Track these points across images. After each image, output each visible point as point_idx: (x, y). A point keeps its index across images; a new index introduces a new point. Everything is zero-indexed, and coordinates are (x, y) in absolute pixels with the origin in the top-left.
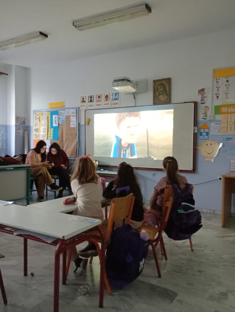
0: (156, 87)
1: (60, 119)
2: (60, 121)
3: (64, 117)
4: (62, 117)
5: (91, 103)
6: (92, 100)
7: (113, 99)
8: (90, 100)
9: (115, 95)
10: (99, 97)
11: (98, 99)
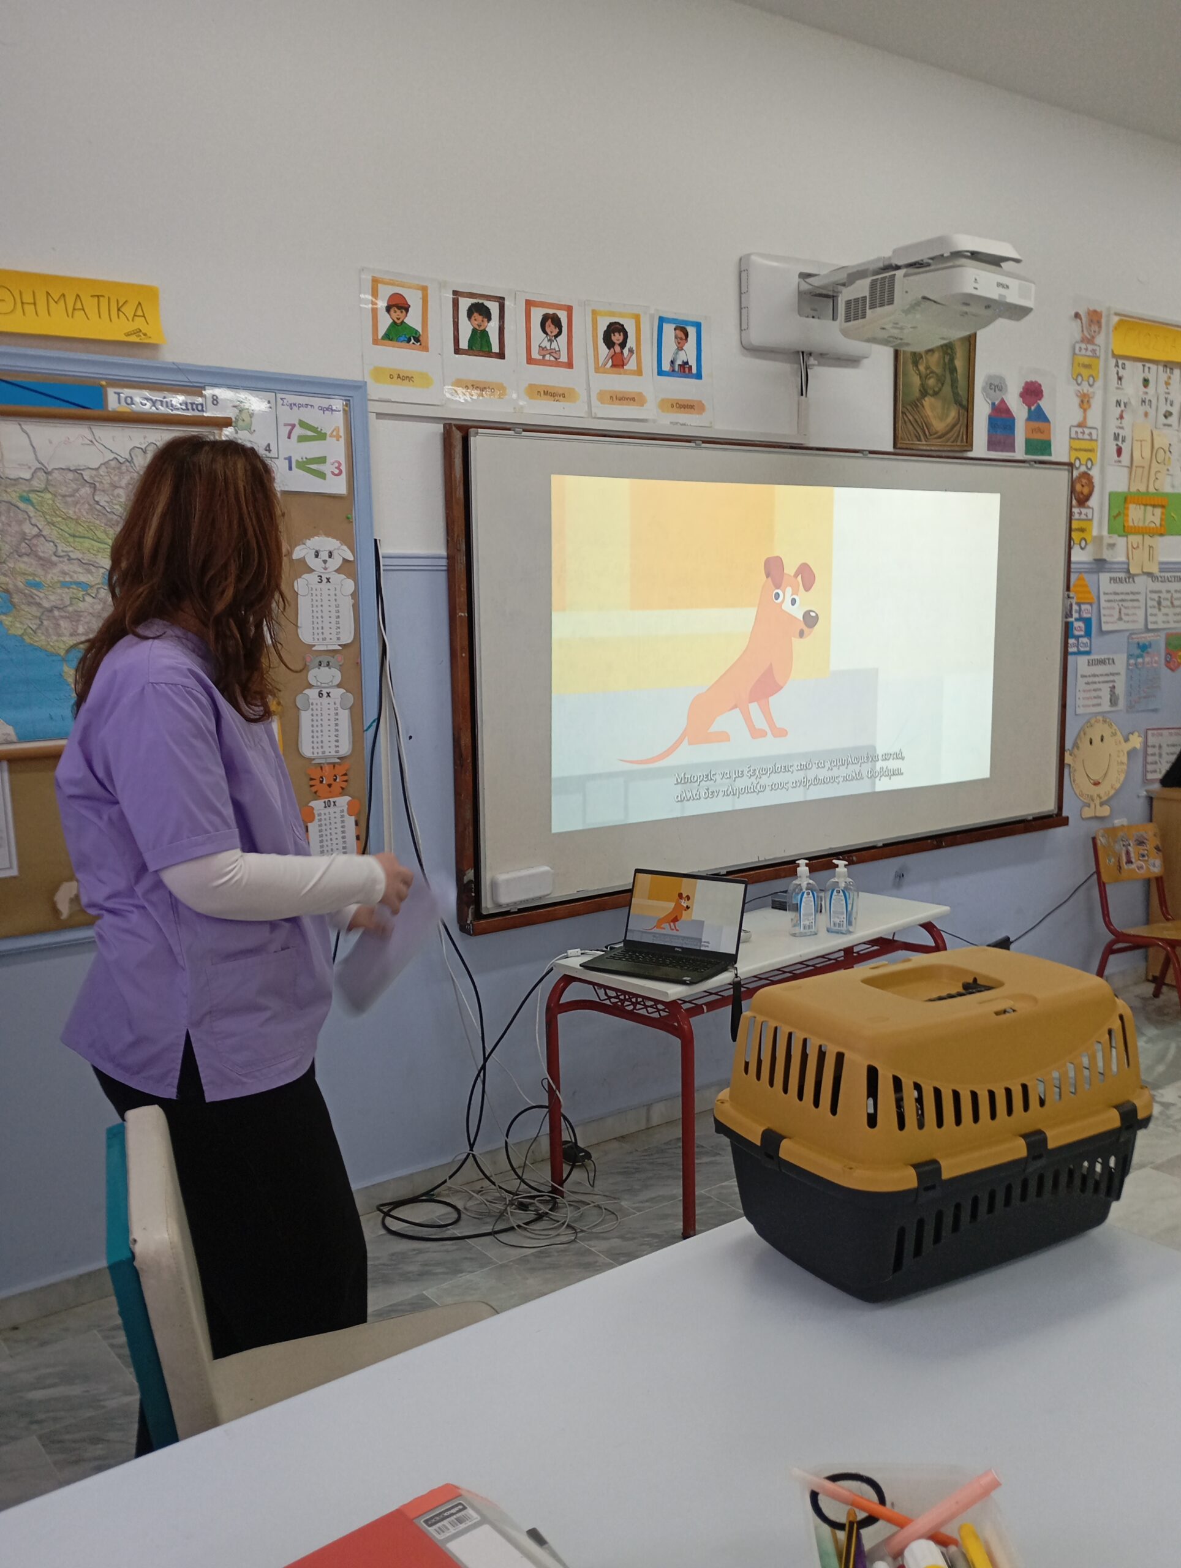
6: (484, 334)
7: (666, 366)
8: (466, 329)
9: (676, 337)
10: (549, 322)
11: (546, 344)
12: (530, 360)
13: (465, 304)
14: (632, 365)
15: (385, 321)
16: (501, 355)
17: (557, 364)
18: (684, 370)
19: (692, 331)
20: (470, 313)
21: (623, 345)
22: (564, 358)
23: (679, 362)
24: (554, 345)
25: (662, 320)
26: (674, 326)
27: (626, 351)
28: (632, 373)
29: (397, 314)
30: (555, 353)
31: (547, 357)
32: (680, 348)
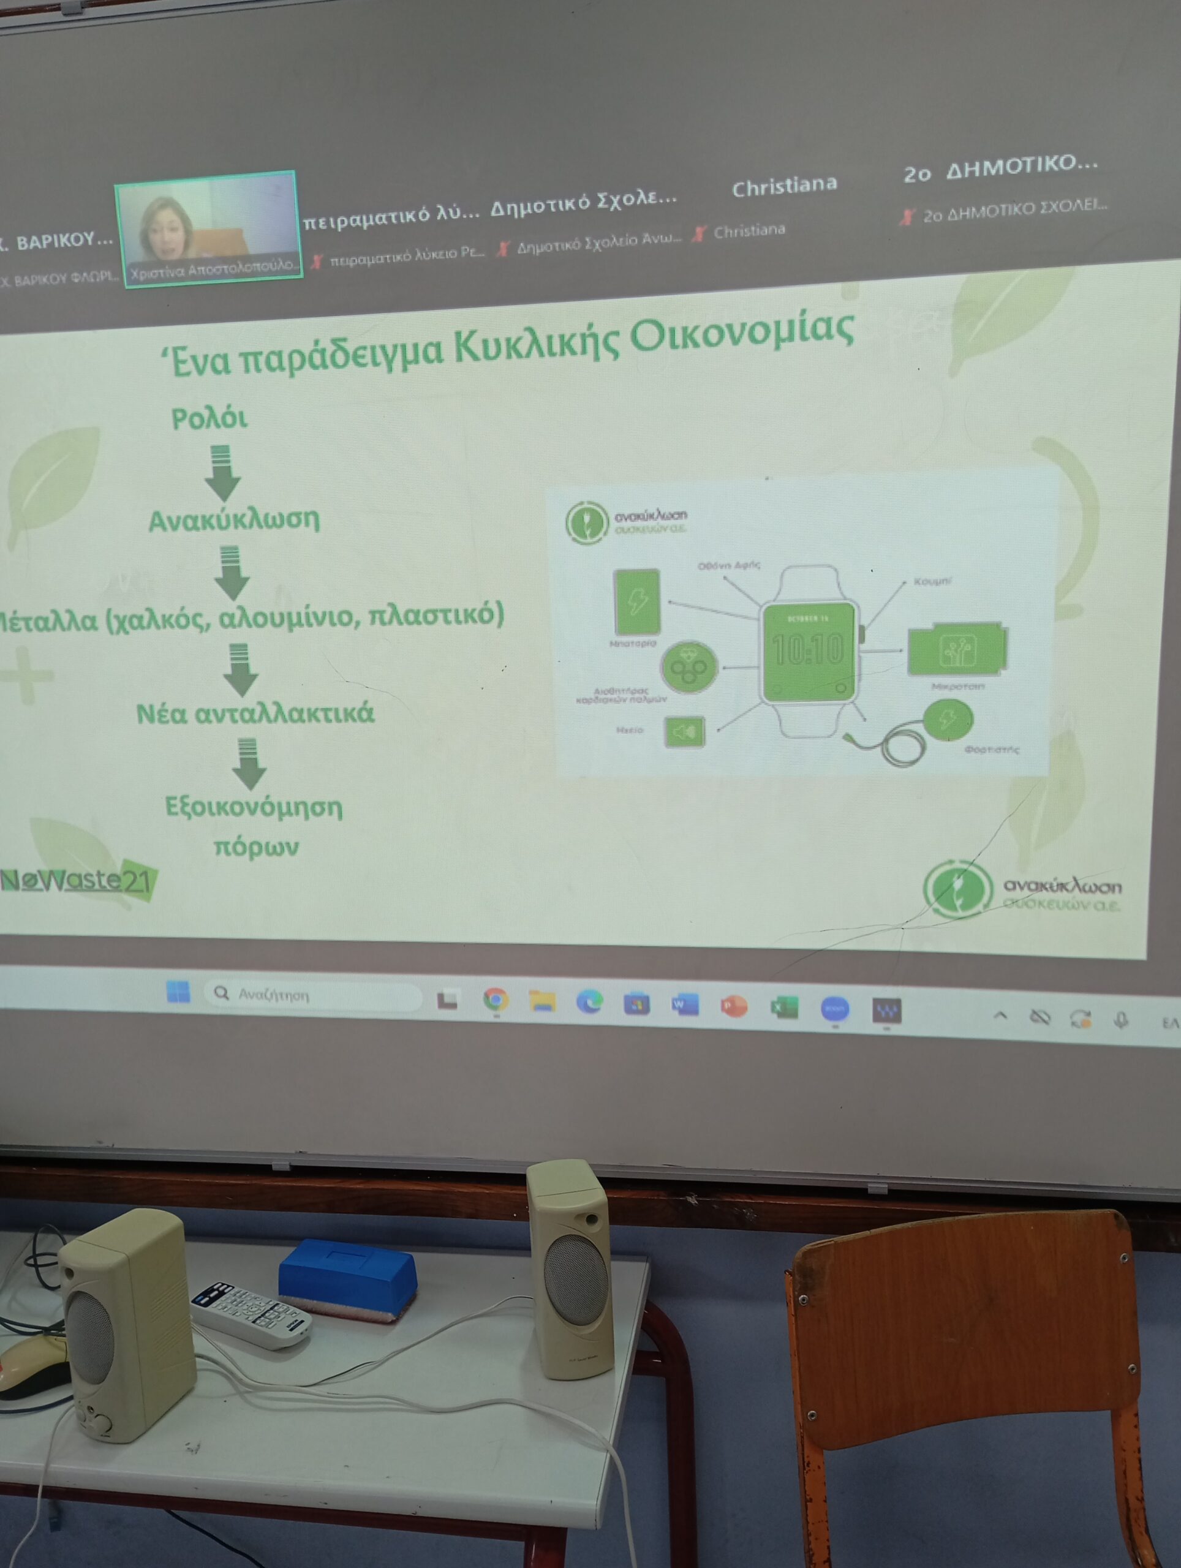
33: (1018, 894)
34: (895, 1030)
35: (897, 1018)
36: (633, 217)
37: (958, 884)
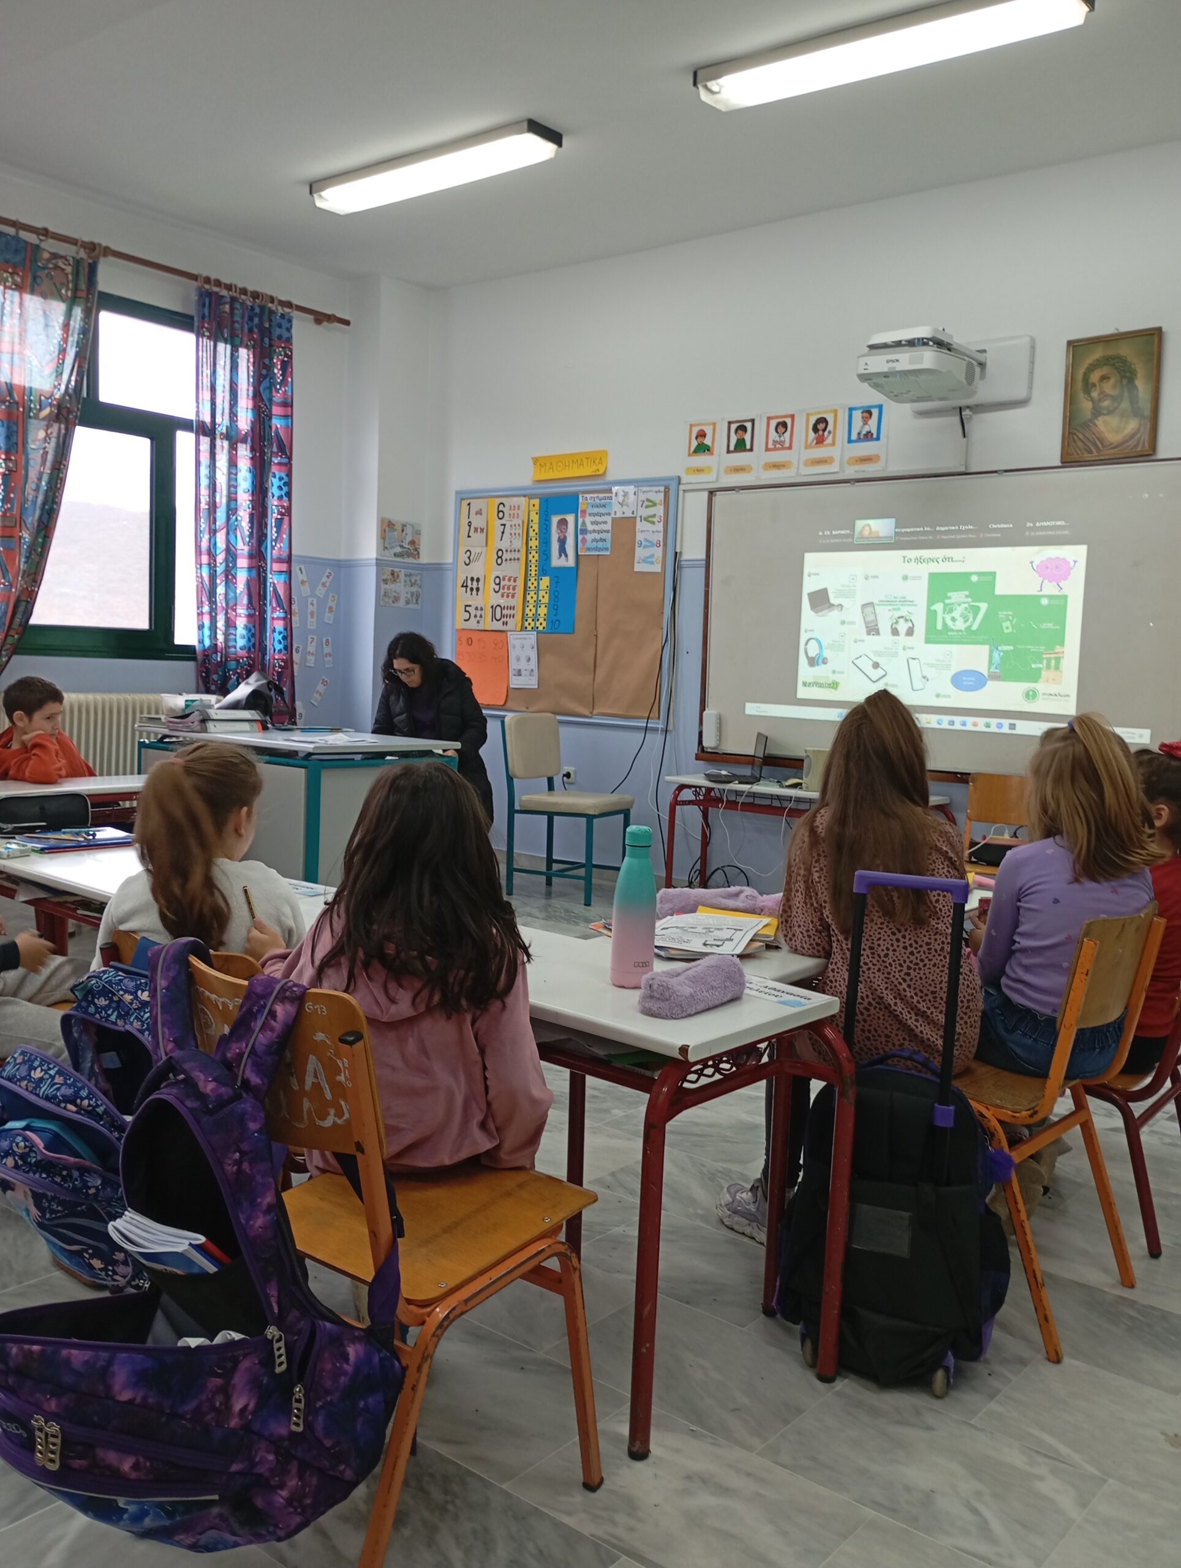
0: (1080, 376)
1: (584, 531)
2: (584, 541)
3: (605, 523)
4: (593, 523)
5: (741, 458)
6: (744, 440)
7: (854, 437)
8: (734, 439)
9: (863, 417)
10: (780, 426)
11: (777, 439)
12: (767, 449)
13: (734, 427)
14: (829, 440)
15: (695, 444)
16: (751, 450)
17: (783, 448)
18: (868, 436)
19: (875, 412)
20: (736, 431)
21: (824, 430)
22: (787, 444)
23: (864, 432)
24: (782, 439)
25: (851, 410)
26: (860, 411)
27: (826, 433)
28: (829, 445)
29: (700, 439)
30: (782, 443)
31: (778, 446)
32: (865, 423)
33: (1046, 697)
34: (1014, 732)
35: (1014, 729)
36: (968, 531)
37: (1031, 693)
